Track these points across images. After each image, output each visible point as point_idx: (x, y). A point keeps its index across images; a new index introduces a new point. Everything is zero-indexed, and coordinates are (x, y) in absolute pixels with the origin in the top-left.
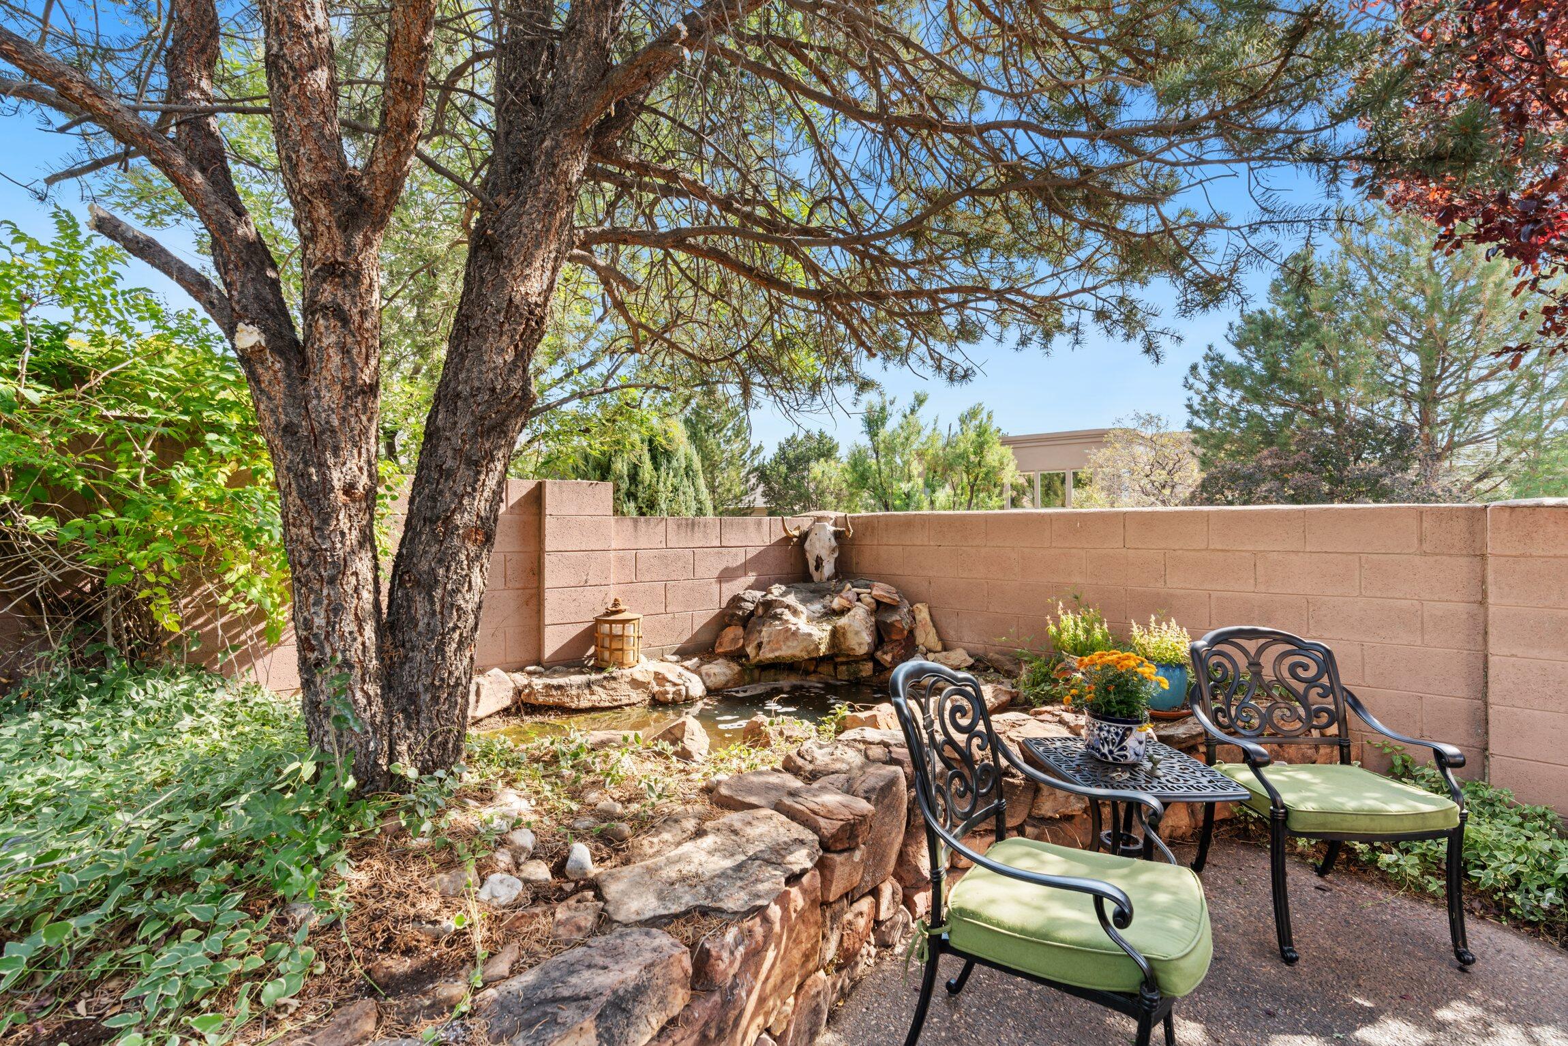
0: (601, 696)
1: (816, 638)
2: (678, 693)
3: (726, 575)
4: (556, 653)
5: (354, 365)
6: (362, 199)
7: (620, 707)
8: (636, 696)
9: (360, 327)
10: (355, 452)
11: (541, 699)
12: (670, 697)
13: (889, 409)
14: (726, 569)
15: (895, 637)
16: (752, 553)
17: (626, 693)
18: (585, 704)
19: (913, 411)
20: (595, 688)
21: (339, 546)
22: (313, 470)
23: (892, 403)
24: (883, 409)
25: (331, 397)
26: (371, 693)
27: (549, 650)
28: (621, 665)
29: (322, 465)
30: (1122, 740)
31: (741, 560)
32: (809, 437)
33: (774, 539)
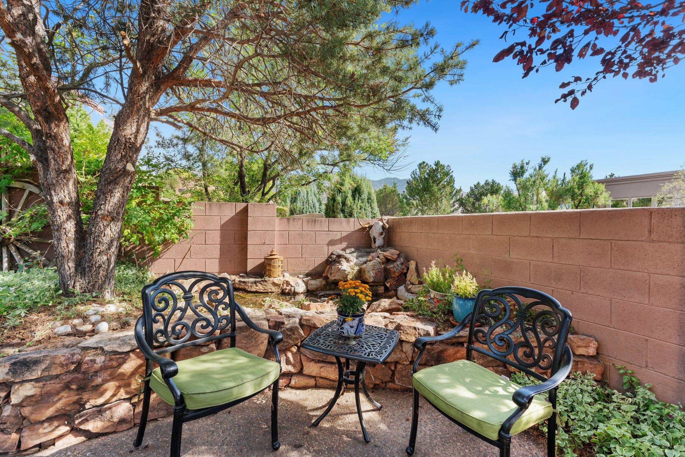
0: (260, 288)
1: (347, 272)
2: (290, 290)
3: (332, 243)
4: (252, 270)
5: (58, 164)
6: (49, 113)
7: (267, 293)
8: (274, 289)
9: (59, 152)
10: (62, 191)
11: (237, 286)
12: (287, 291)
13: (526, 167)
14: (331, 241)
15: (393, 276)
16: (344, 234)
17: (270, 287)
18: (253, 289)
19: (540, 167)
20: (258, 284)
21: (58, 220)
22: (48, 197)
23: (527, 164)
24: (522, 167)
25: (53, 174)
26: (70, 266)
27: (249, 268)
28: (270, 276)
29: (51, 195)
30: (342, 324)
31: (338, 236)
32: (487, 183)
33: (356, 229)
